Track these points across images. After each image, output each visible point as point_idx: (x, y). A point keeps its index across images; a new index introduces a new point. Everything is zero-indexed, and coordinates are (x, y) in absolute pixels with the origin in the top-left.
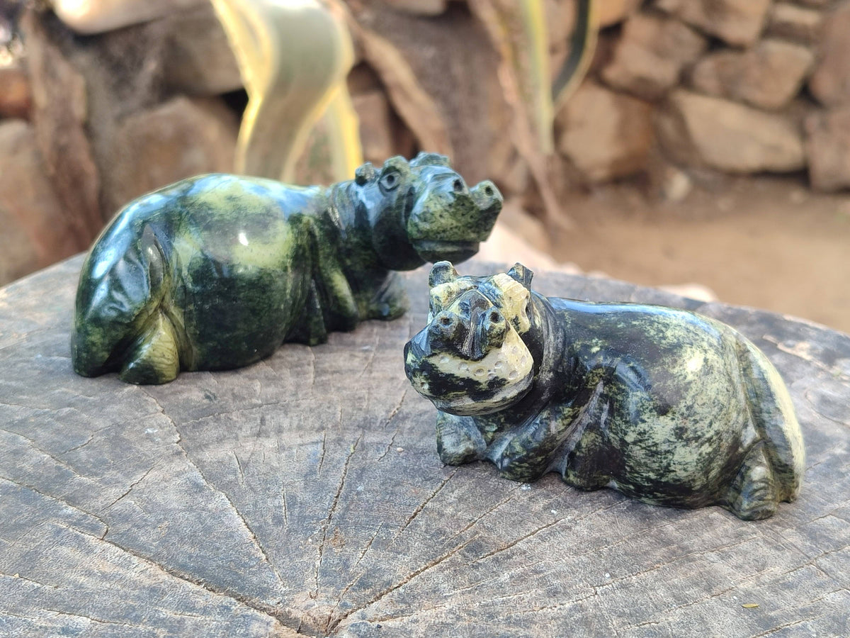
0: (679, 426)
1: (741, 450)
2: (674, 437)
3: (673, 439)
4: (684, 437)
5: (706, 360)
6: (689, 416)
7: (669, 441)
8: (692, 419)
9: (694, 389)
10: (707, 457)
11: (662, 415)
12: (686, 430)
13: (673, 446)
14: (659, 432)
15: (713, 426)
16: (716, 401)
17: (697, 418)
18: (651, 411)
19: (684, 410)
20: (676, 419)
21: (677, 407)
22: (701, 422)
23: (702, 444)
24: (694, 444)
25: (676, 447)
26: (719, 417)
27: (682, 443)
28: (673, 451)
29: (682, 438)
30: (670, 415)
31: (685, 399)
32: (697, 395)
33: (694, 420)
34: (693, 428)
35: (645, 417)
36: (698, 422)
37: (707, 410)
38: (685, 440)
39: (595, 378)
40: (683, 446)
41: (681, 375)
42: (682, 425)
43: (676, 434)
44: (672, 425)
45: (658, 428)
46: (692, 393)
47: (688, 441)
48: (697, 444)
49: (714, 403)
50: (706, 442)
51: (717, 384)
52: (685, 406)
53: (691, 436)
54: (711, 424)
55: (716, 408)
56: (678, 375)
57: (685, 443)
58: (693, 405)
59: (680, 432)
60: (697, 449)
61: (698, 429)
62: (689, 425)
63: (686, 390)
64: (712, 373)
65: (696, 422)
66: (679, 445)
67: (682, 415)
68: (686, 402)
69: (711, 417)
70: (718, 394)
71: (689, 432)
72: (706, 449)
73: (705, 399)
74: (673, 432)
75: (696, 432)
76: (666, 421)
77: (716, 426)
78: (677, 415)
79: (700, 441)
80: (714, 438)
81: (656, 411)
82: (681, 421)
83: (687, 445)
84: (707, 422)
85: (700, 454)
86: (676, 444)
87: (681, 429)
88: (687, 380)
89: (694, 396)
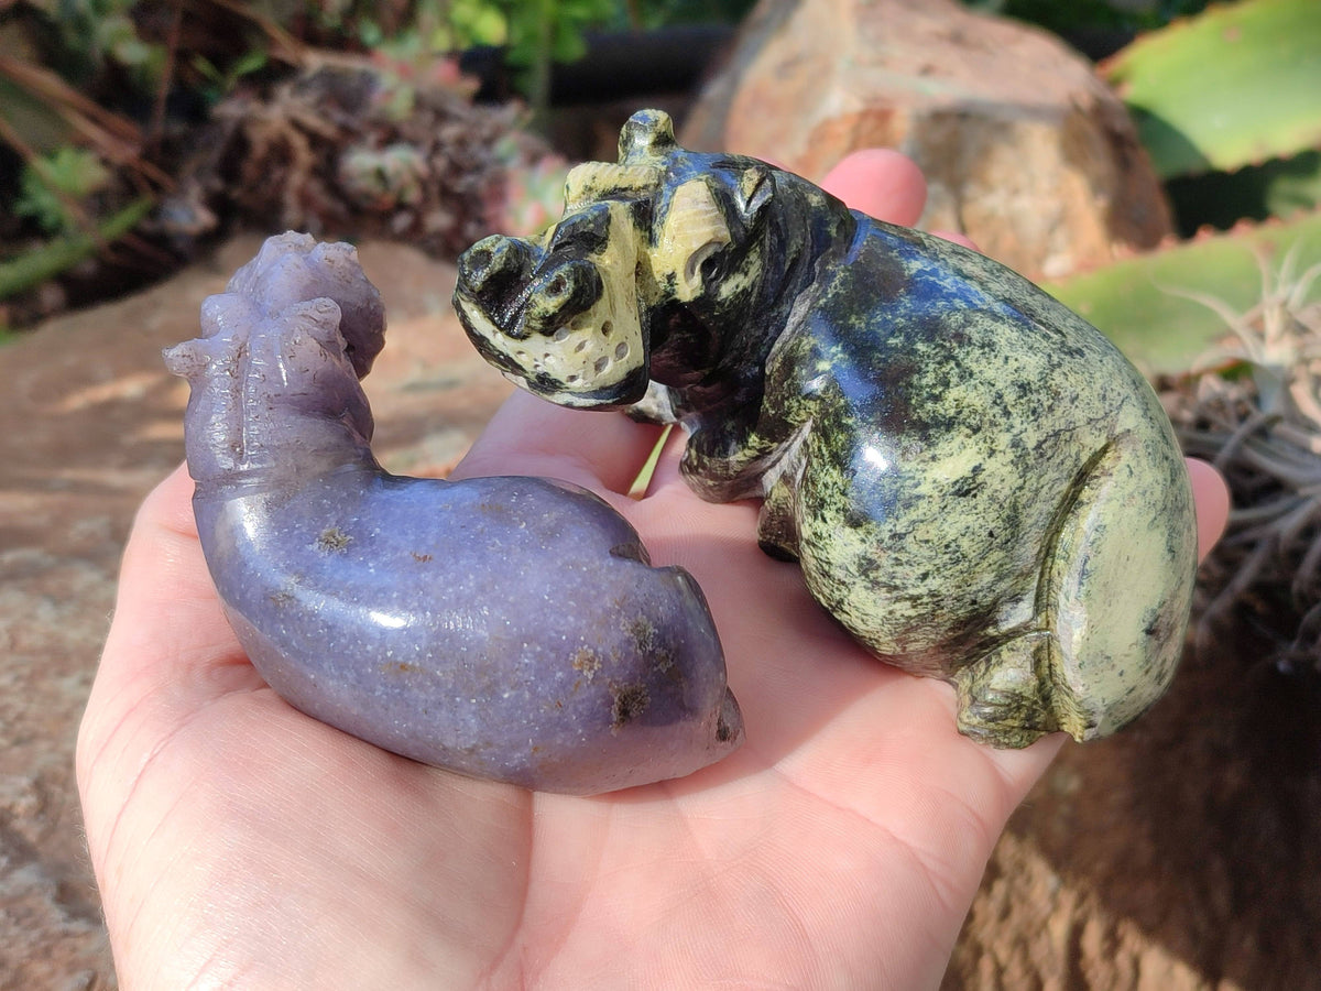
0: (869, 555)
1: (991, 631)
2: (855, 567)
3: (853, 569)
4: (872, 576)
5: (977, 470)
6: (890, 548)
7: (848, 570)
8: (894, 556)
9: (920, 511)
10: (903, 621)
11: (851, 527)
12: (878, 568)
13: (852, 580)
14: (838, 548)
15: (928, 581)
16: (953, 545)
17: (903, 557)
18: (838, 511)
19: (886, 535)
20: (868, 543)
21: (878, 526)
22: (907, 567)
23: (898, 600)
24: (883, 593)
25: (854, 583)
26: (946, 573)
27: (865, 583)
28: (850, 586)
29: (867, 576)
30: (861, 532)
31: (897, 519)
32: (922, 521)
33: (896, 559)
34: (891, 570)
35: (828, 514)
36: (902, 565)
37: (927, 553)
38: (871, 581)
39: (802, 412)
40: (866, 588)
41: (913, 478)
42: (875, 557)
43: (860, 565)
44: (859, 548)
45: (837, 541)
46: (913, 515)
47: (876, 583)
48: (889, 595)
49: (947, 546)
50: (907, 599)
51: (971, 518)
52: (891, 531)
53: (883, 579)
54: (925, 576)
55: (947, 556)
56: (907, 475)
57: (870, 585)
58: (905, 534)
59: (867, 566)
60: (886, 602)
61: (898, 575)
62: (885, 561)
63: (908, 506)
64: (975, 496)
65: (898, 562)
66: (860, 583)
67: (880, 541)
68: (895, 525)
69: (929, 567)
70: (963, 535)
71: (881, 572)
72: (904, 609)
73: (933, 534)
74: (856, 560)
75: (894, 577)
76: (852, 537)
77: (934, 583)
78: (872, 538)
79: (895, 594)
80: (925, 600)
81: (845, 516)
82: (874, 550)
83: (872, 589)
84: (922, 570)
85: (891, 613)
86: (856, 580)
87: (871, 562)
88: (916, 491)
89: (914, 522)
